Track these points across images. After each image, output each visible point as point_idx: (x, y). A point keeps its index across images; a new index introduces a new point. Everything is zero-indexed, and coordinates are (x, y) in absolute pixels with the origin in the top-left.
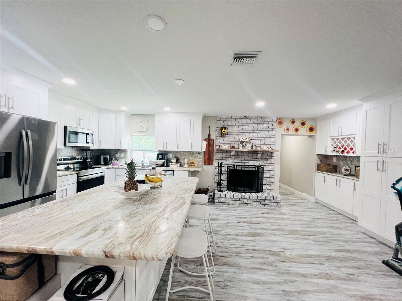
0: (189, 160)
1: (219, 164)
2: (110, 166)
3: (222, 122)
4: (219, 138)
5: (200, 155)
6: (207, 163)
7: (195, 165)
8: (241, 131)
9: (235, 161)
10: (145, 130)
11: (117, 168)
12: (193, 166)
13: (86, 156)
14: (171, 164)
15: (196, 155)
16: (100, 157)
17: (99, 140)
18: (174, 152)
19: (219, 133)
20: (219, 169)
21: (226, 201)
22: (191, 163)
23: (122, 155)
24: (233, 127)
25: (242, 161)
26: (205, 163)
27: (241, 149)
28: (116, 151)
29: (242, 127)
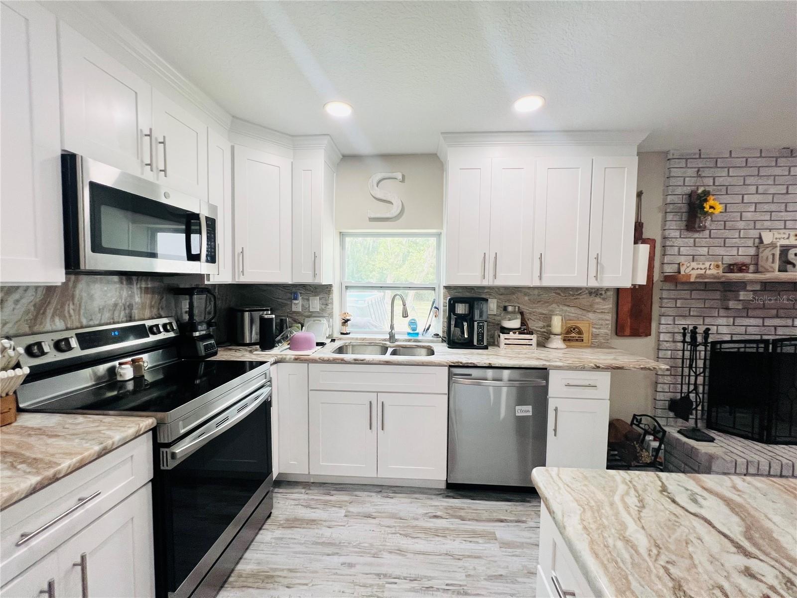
0: (565, 320)
1: (684, 335)
2: (280, 350)
3: (691, 172)
4: (677, 234)
5: (604, 299)
6: (628, 331)
7: (585, 336)
8: (766, 207)
9: (739, 321)
10: (395, 210)
11: (314, 361)
12: (577, 340)
13: (191, 312)
14: (506, 336)
15: (585, 300)
16: (239, 314)
17: (238, 250)
18: (502, 291)
19: (677, 218)
20: (683, 350)
22: (568, 332)
23: (315, 304)
24: (737, 190)
25: (768, 322)
26: (619, 331)
28: (293, 290)
29: (773, 190)
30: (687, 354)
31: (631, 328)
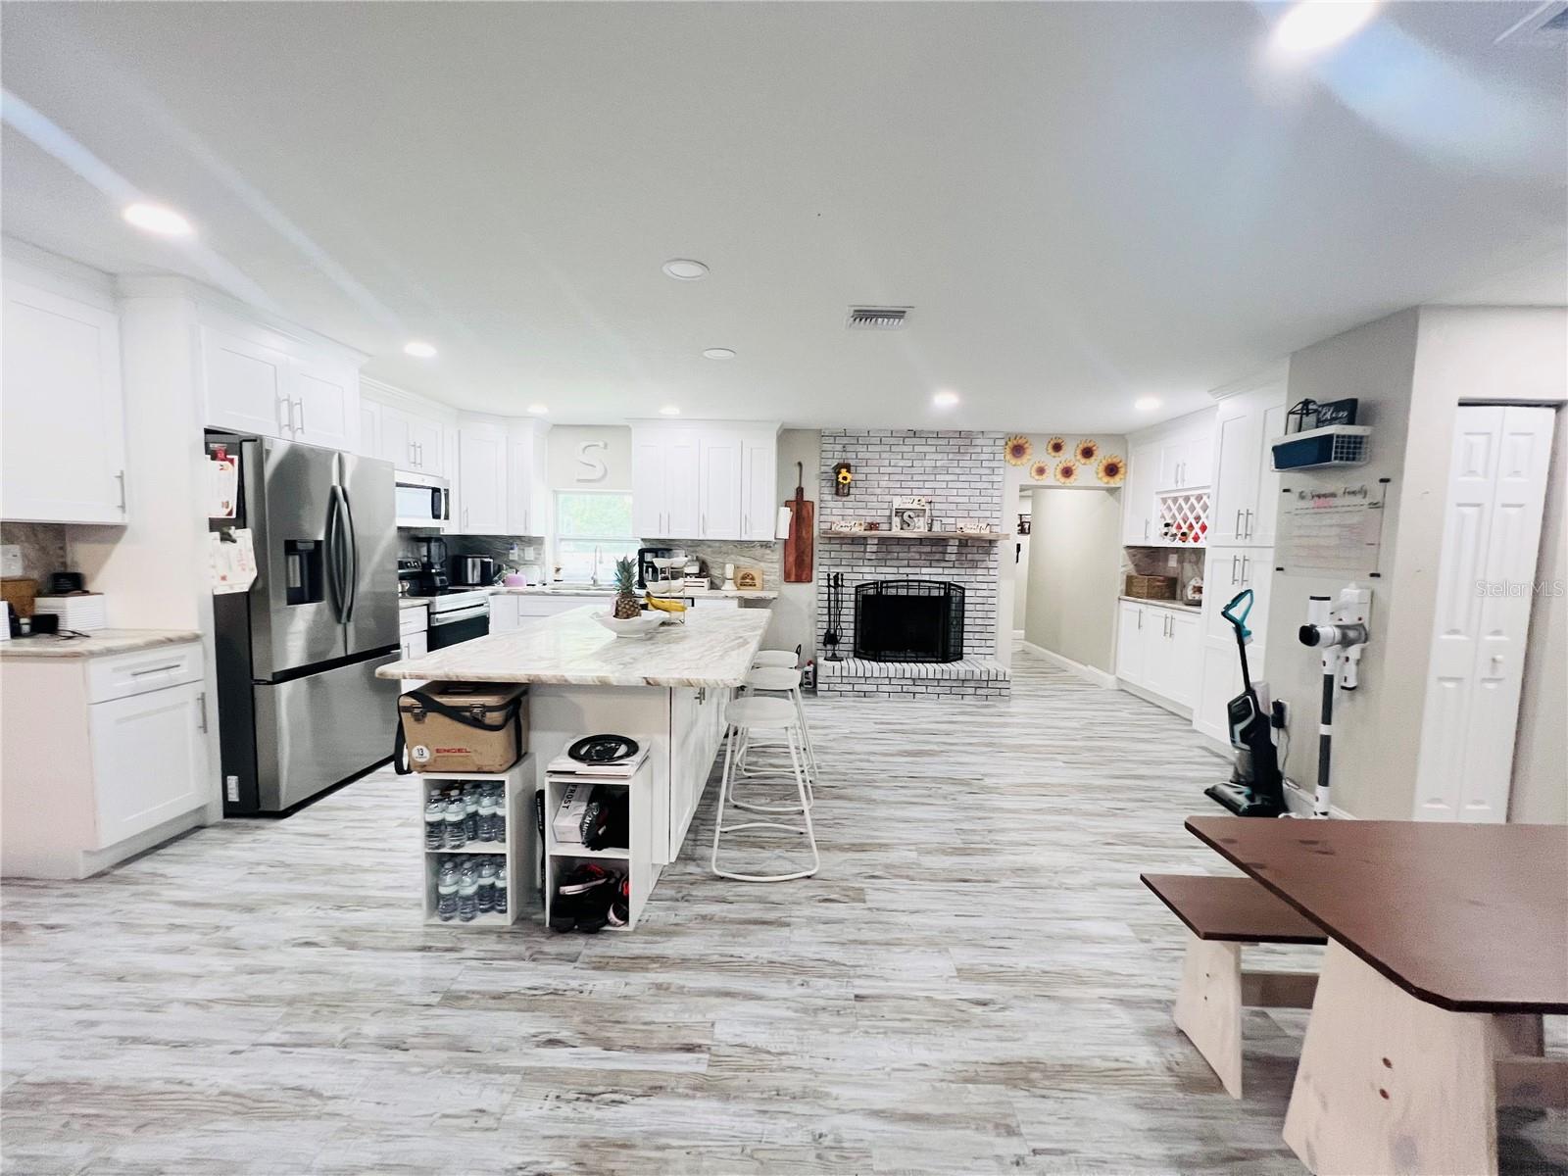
0: (737, 568)
1: (829, 580)
2: (498, 587)
3: (839, 447)
4: (829, 498)
5: (772, 551)
6: (793, 578)
7: (758, 582)
8: (897, 477)
9: (879, 570)
10: (598, 473)
11: (522, 594)
12: (751, 584)
13: (429, 556)
14: (685, 579)
15: (759, 552)
16: (464, 560)
17: (464, 508)
18: (690, 543)
19: (829, 484)
20: (829, 594)
21: (850, 688)
22: (743, 578)
23: (530, 553)
24: (875, 462)
25: (902, 570)
26: (787, 578)
27: (896, 532)
28: (510, 541)
29: (901, 463)
30: (832, 597)
31: (796, 575)
